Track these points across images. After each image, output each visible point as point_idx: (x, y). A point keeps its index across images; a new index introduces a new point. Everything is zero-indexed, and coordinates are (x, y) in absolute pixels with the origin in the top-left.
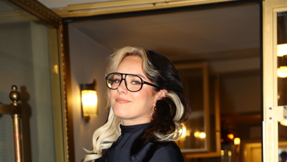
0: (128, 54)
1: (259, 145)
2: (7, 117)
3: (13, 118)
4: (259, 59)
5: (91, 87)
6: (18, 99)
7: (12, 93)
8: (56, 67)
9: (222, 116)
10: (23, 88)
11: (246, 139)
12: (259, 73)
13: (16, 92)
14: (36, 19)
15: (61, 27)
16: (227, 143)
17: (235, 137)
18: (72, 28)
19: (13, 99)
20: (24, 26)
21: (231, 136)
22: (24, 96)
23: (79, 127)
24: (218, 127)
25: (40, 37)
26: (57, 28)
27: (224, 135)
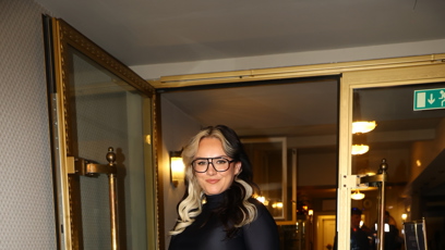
1: (334, 217)
2: (103, 176)
3: (109, 177)
4: (335, 137)
5: (178, 154)
6: (114, 160)
7: (108, 154)
8: (149, 137)
9: (298, 188)
10: (119, 150)
11: (319, 211)
12: (335, 150)
13: (112, 154)
14: (132, 88)
15: (154, 96)
16: (302, 215)
17: (309, 209)
18: (164, 98)
19: (109, 160)
20: (121, 95)
21: (306, 208)
22: (120, 156)
23: (169, 192)
24: (294, 198)
25: (135, 106)
26: (151, 97)
27: (299, 206)
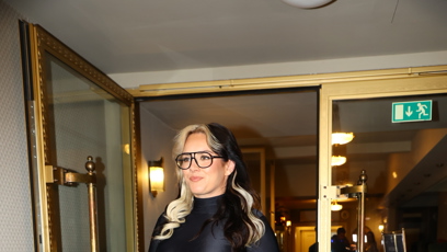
0: (190, 133)
2: (82, 186)
3: (88, 187)
4: (315, 148)
5: (159, 164)
6: (93, 169)
7: (87, 163)
8: (127, 147)
9: (276, 199)
10: (99, 159)
11: (297, 222)
12: (314, 161)
13: (92, 163)
14: (111, 97)
15: (133, 105)
16: (280, 225)
17: (287, 220)
18: (143, 107)
19: (88, 169)
20: (99, 104)
21: (284, 219)
22: (99, 165)
23: (147, 201)
24: (273, 209)
25: (113, 115)
26: (129, 106)
27: (278, 217)
